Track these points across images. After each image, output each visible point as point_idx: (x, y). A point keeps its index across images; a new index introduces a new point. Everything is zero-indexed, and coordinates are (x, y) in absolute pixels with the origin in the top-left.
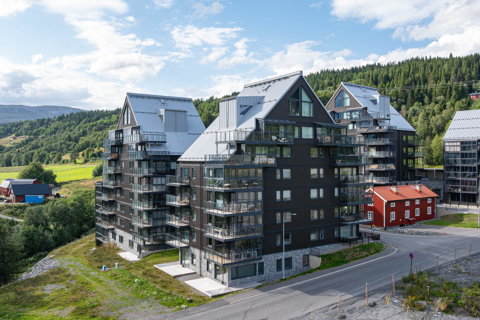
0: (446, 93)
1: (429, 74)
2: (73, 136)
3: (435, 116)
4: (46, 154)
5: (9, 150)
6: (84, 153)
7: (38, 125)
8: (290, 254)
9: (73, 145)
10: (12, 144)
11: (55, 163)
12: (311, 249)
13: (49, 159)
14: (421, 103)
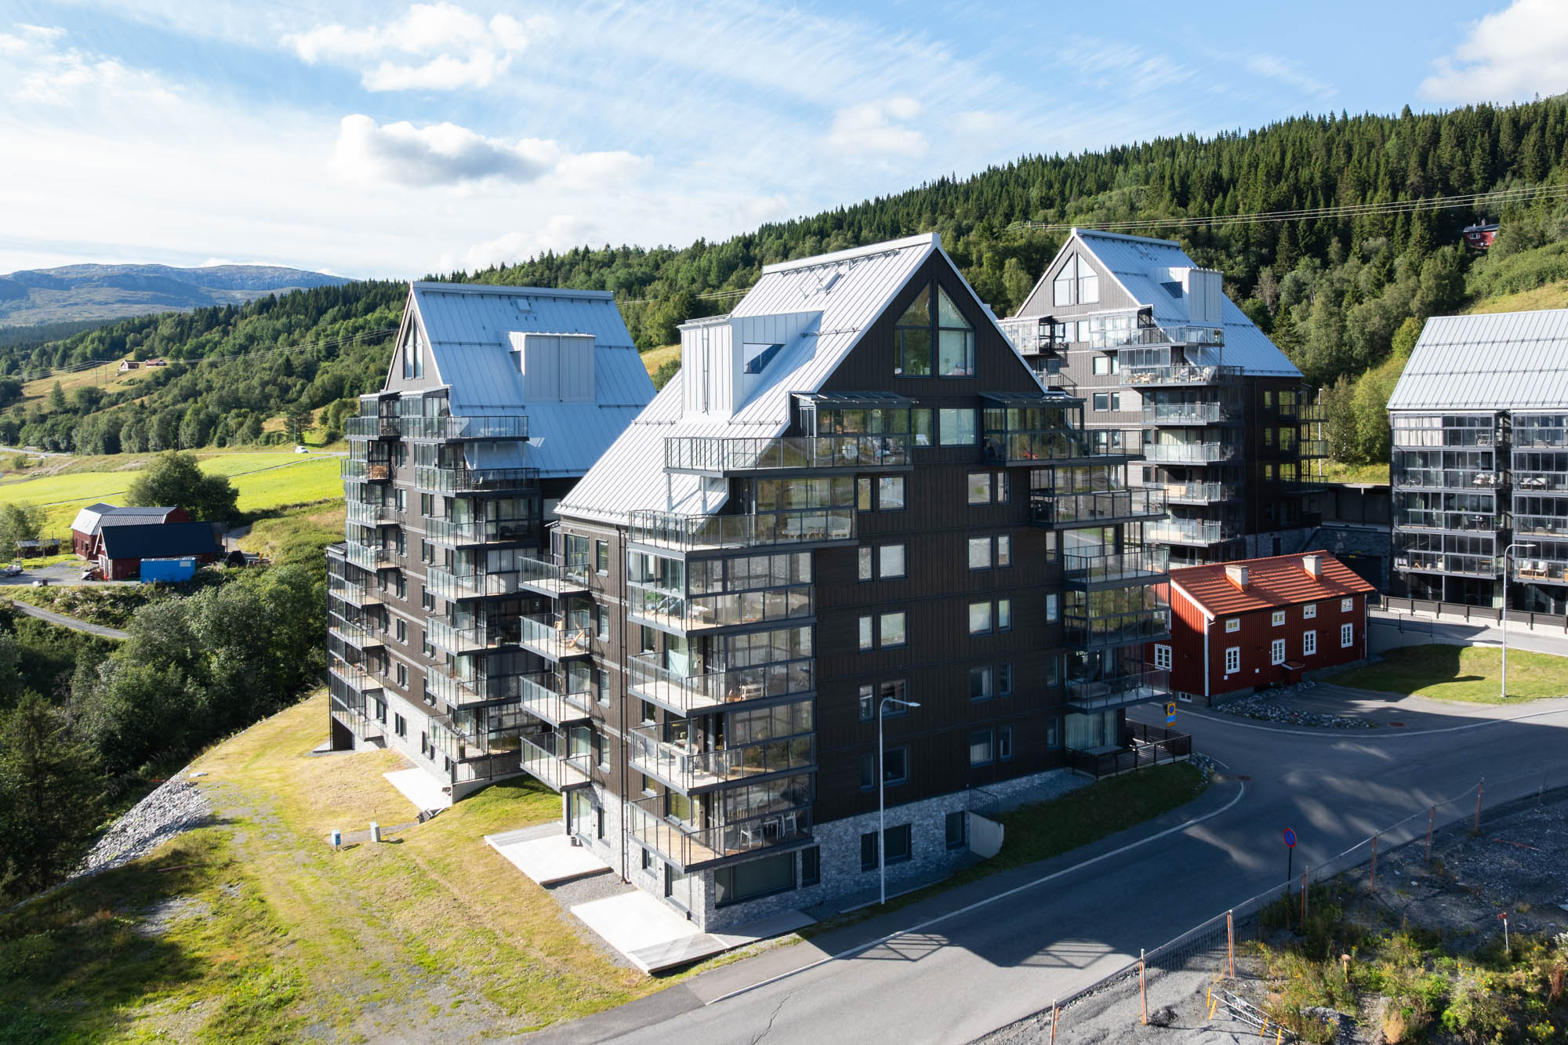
0: (1393, 229)
1: (1340, 170)
2: (297, 361)
3: (1361, 303)
4: (217, 416)
5: (116, 403)
6: (326, 413)
7: (199, 326)
8: (903, 814)
9: (298, 386)
10: (124, 384)
11: (244, 442)
12: (973, 792)
13: (227, 431)
14: (1318, 262)
